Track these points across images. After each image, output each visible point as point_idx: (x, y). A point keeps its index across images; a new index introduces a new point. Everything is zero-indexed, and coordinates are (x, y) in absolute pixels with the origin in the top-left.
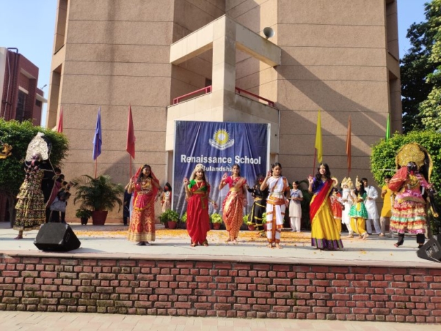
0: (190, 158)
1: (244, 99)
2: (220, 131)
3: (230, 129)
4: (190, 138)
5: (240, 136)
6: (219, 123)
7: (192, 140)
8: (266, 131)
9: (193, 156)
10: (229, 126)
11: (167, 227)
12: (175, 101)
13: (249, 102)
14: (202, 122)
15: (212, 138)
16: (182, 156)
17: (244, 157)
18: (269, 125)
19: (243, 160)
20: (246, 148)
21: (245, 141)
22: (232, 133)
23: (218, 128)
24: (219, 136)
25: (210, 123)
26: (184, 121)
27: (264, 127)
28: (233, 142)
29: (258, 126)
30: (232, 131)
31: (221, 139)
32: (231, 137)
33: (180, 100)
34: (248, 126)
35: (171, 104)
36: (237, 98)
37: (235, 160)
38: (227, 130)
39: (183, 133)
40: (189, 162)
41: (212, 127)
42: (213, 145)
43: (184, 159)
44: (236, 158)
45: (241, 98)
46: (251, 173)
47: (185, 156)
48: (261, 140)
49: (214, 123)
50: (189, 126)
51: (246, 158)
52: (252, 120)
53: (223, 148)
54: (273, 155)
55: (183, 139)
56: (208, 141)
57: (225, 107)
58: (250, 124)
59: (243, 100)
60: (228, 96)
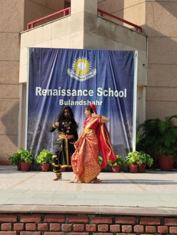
0: (46, 91)
1: (108, 22)
2: (79, 60)
3: (91, 57)
4: (46, 68)
5: (103, 65)
6: (79, 50)
7: (48, 70)
8: (133, 59)
9: (49, 88)
10: (90, 53)
11: (20, 169)
12: (30, 26)
13: (113, 26)
14: (60, 50)
15: (71, 68)
16: (37, 88)
17: (107, 89)
18: (136, 52)
19: (106, 93)
20: (109, 79)
21: (109, 72)
22: (93, 62)
23: (78, 57)
24: (79, 65)
25: (68, 50)
26: (39, 49)
27: (130, 55)
28: (95, 72)
29: (124, 53)
30: (94, 59)
31: (82, 69)
32: (93, 67)
33: (35, 25)
34: (111, 54)
35: (25, 29)
36: (99, 21)
37: (97, 92)
38: (88, 59)
39: (38, 62)
40: (45, 95)
41: (71, 55)
42: (71, 76)
43: (39, 92)
44: (98, 91)
45: (104, 21)
46: (116, 107)
47: (40, 88)
48: (127, 70)
49: (74, 51)
50: (45, 54)
51: (110, 91)
52: (117, 47)
53: (83, 78)
54: (140, 88)
55: (38, 69)
56: (67, 71)
57: (86, 32)
58: (114, 51)
59: (106, 25)
60: (89, 20)
